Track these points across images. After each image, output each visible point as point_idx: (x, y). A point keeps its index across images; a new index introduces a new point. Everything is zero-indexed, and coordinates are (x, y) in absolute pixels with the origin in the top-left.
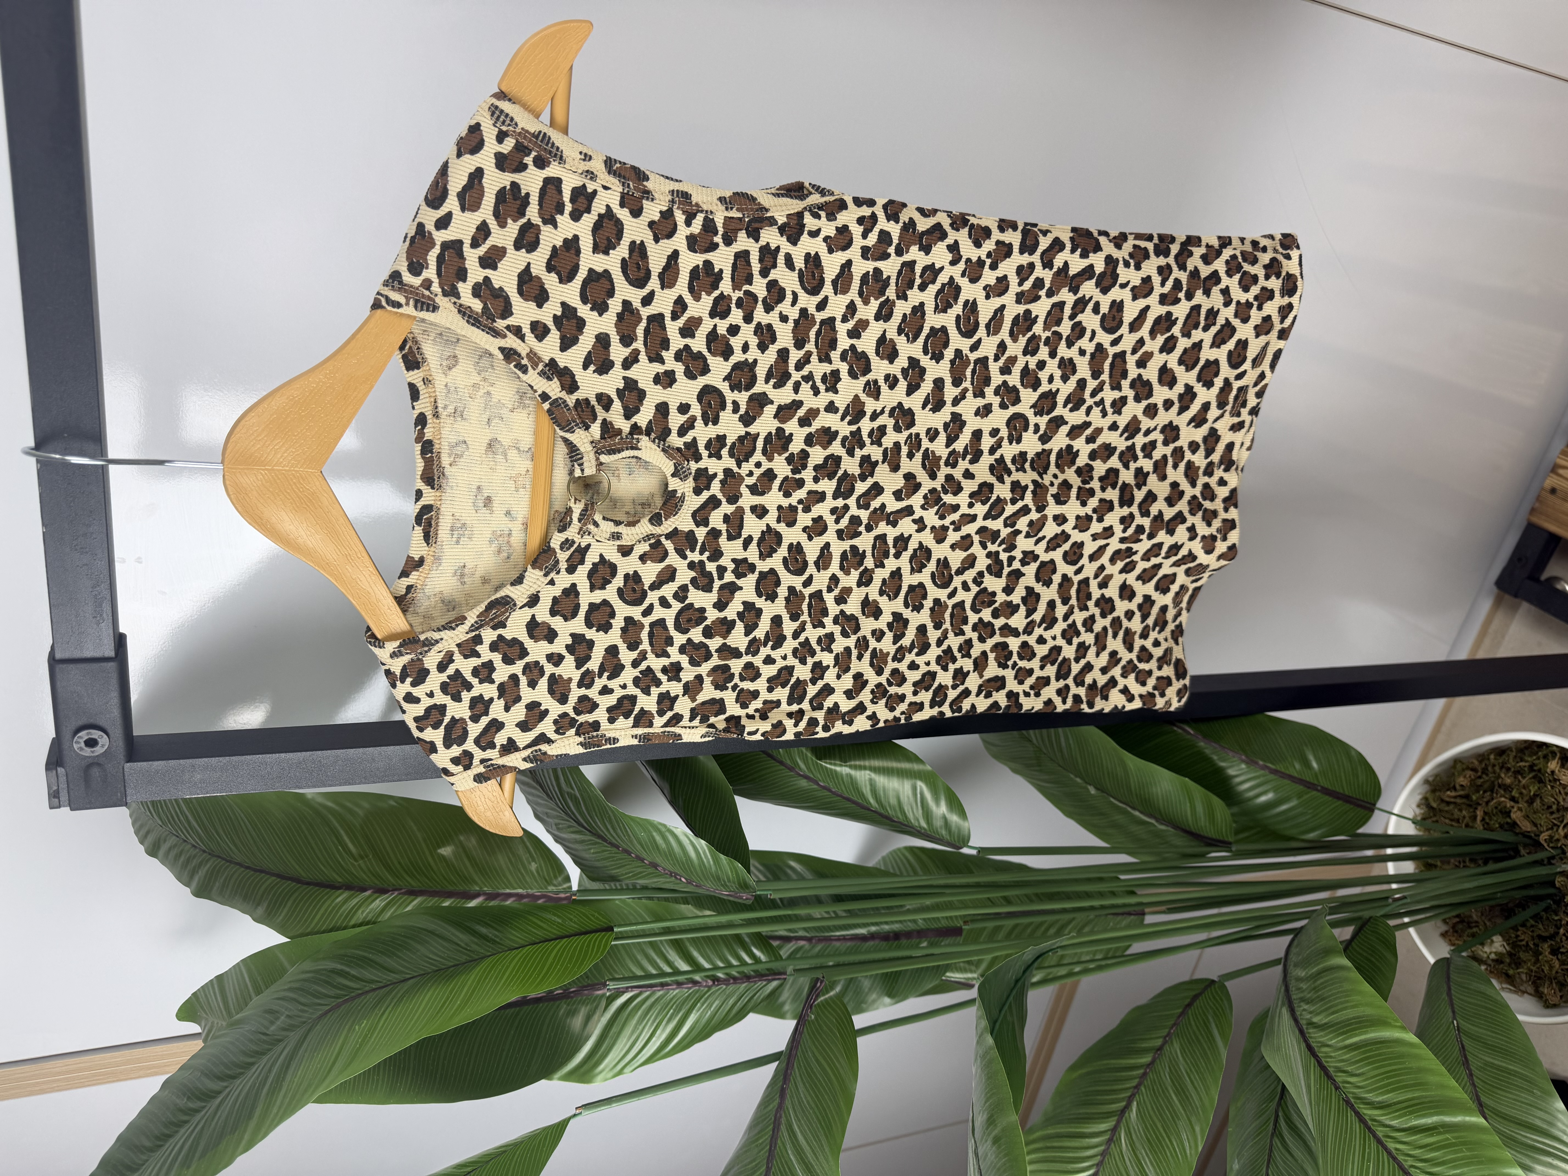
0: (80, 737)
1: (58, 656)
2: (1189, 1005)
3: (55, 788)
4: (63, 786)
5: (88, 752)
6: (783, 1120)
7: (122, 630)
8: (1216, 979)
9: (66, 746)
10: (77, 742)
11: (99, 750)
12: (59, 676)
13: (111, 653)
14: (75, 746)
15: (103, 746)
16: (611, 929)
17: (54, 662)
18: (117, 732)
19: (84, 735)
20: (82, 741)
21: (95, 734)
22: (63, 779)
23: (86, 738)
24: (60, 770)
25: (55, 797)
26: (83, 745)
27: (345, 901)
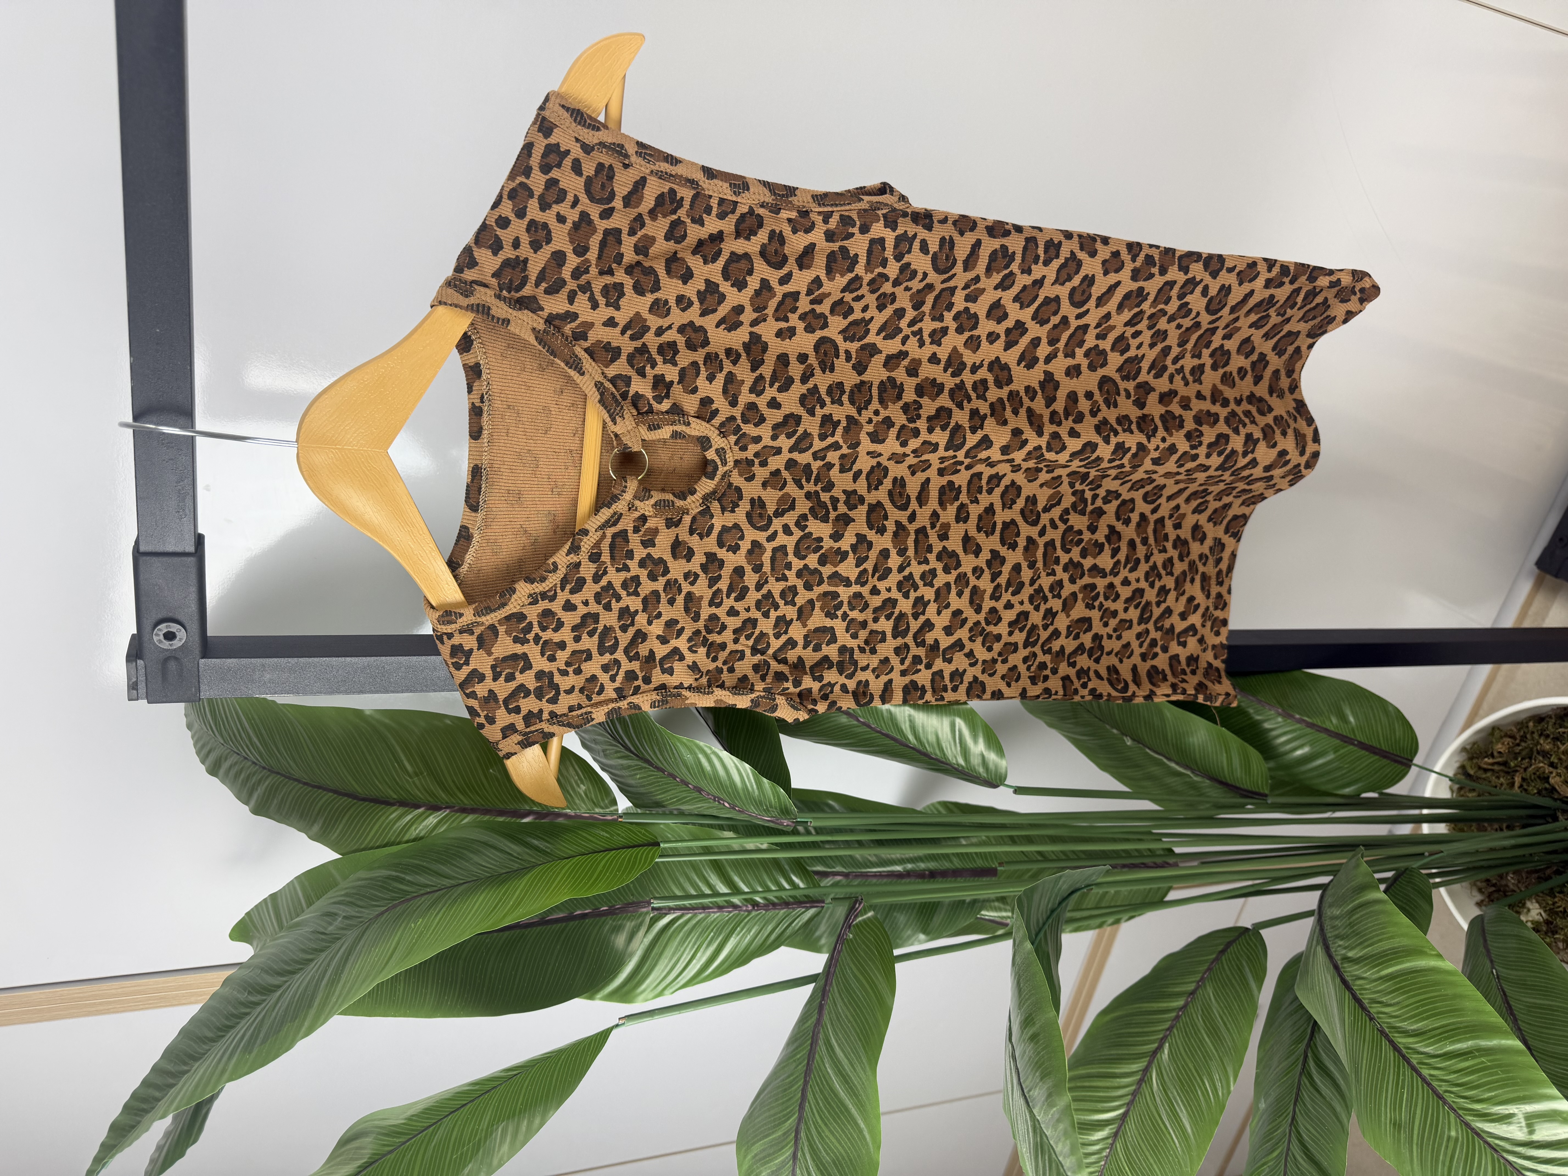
0: (160, 630)
1: (142, 548)
2: (1223, 952)
3: (134, 680)
4: (142, 678)
5: (166, 645)
6: (821, 1036)
7: (200, 531)
8: (1250, 927)
9: (146, 638)
10: (157, 635)
11: (177, 644)
12: (142, 568)
13: (191, 549)
14: (155, 638)
15: (181, 640)
16: (658, 844)
17: (138, 554)
18: (194, 627)
19: (163, 628)
20: (161, 634)
21: (174, 628)
22: (142, 672)
23: (165, 631)
24: (140, 662)
25: (133, 689)
26: (162, 637)
27: (400, 817)
